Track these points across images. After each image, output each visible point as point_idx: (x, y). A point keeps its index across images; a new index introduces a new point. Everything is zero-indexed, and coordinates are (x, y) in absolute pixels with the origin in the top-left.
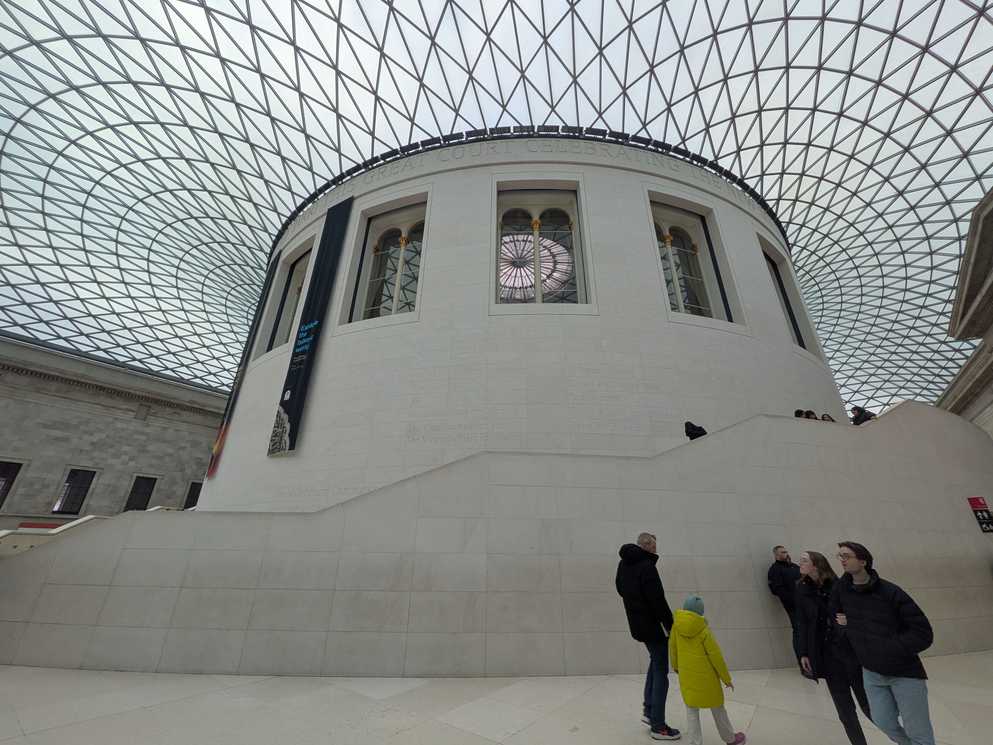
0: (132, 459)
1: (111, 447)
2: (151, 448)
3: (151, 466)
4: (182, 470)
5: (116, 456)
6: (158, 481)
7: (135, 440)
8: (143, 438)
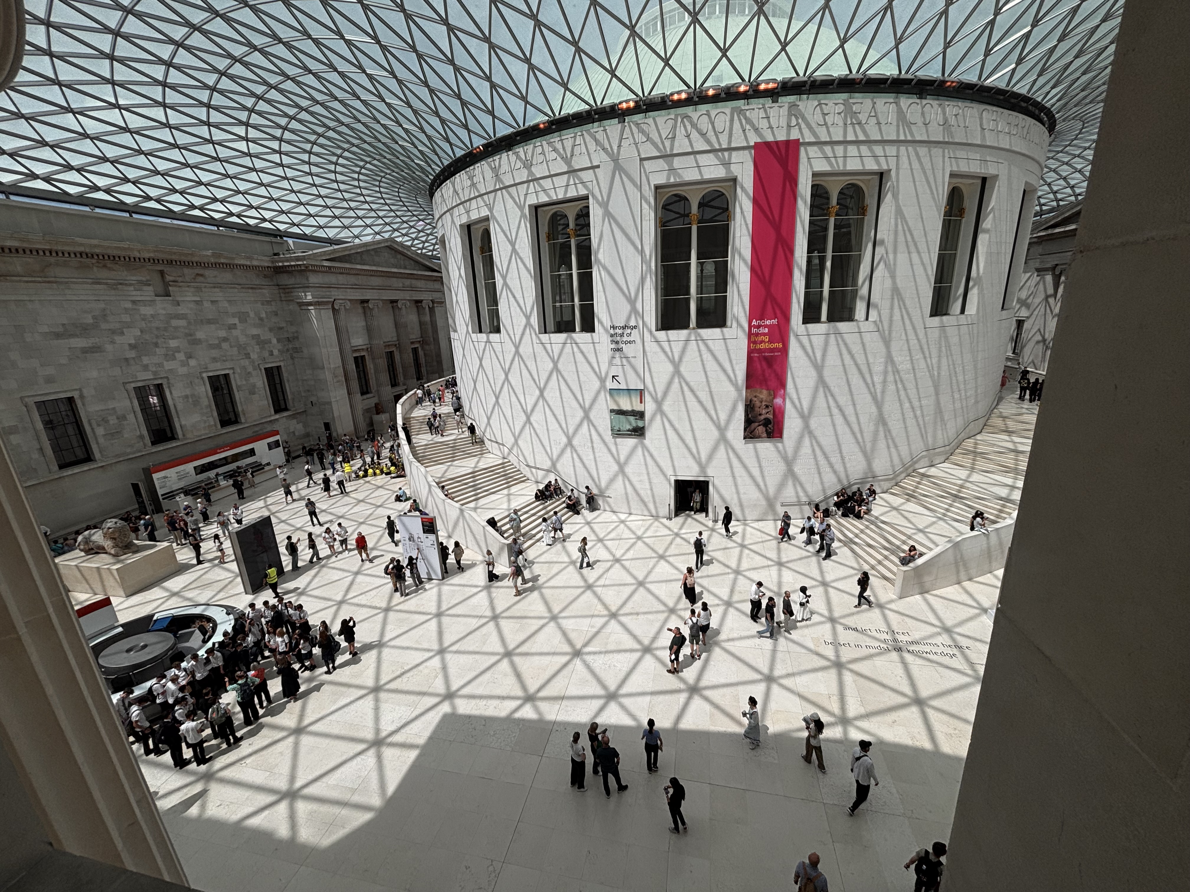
1: (156, 345)
4: (248, 356)
6: (232, 376)
7: (176, 328)
8: (182, 323)
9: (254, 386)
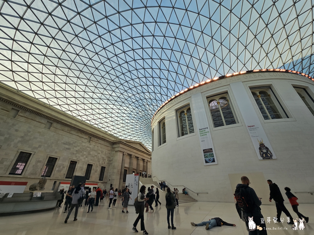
0: (86, 157)
1: (81, 152)
2: (91, 153)
3: (91, 160)
4: (99, 161)
5: (82, 156)
6: (93, 166)
7: (87, 150)
8: (89, 149)
9: (97, 170)
